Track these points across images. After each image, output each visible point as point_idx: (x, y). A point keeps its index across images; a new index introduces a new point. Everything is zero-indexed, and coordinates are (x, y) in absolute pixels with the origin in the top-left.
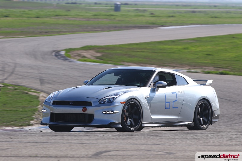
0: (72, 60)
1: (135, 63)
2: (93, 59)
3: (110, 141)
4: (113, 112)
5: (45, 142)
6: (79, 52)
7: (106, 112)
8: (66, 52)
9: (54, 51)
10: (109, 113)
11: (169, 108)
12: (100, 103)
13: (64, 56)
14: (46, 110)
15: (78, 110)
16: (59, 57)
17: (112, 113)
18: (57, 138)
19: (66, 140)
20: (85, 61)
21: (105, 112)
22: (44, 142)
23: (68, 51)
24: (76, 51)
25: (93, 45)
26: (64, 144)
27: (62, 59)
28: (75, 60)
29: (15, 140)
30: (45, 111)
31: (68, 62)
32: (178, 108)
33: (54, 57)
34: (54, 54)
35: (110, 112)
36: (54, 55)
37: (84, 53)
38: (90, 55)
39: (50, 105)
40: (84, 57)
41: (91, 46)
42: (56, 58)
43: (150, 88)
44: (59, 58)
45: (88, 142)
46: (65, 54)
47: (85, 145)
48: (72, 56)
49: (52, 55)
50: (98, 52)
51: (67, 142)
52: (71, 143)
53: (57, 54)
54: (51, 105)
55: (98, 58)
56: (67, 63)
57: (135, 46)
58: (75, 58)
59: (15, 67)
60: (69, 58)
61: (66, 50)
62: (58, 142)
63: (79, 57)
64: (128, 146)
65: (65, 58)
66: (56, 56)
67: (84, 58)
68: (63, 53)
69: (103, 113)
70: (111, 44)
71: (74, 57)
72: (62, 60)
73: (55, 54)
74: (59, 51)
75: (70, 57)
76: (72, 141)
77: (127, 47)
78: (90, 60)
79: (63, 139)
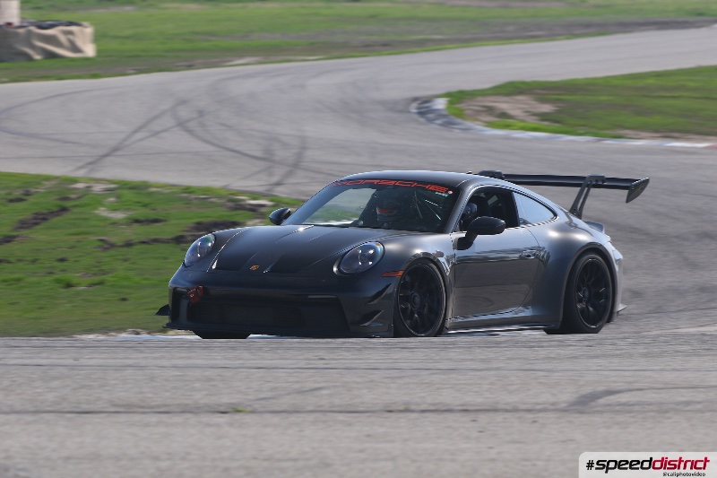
0: (469, 124)
1: (656, 131)
2: (533, 121)
3: (610, 362)
5: (423, 367)
6: (489, 101)
8: (451, 103)
9: (415, 99)
13: (444, 113)
16: (431, 116)
18: (453, 354)
19: (483, 361)
20: (507, 127)
22: (418, 367)
23: (457, 97)
24: (480, 98)
25: (528, 79)
26: (478, 373)
27: (439, 122)
28: (478, 127)
29: (333, 364)
31: (457, 131)
33: (416, 117)
34: (413, 108)
36: (415, 111)
37: (504, 105)
38: (521, 108)
40: (504, 115)
41: (523, 83)
42: (422, 120)
44: (430, 121)
45: (548, 366)
46: (448, 108)
47: (541, 373)
48: (468, 112)
49: (409, 112)
50: (543, 101)
51: (486, 366)
52: (498, 369)
53: (423, 108)
55: (544, 117)
56: (456, 133)
57: (651, 81)
58: (477, 120)
59: (304, 148)
60: (459, 120)
61: (447, 95)
62: (461, 367)
63: (490, 115)
64: (669, 377)
65: (447, 121)
66: (421, 114)
67: (504, 119)
68: (441, 104)
70: (580, 77)
71: (474, 116)
72: (440, 125)
73: (418, 108)
74: (428, 100)
75: (461, 115)
76: (501, 365)
77: (629, 83)
78: (522, 124)
79: (471, 360)
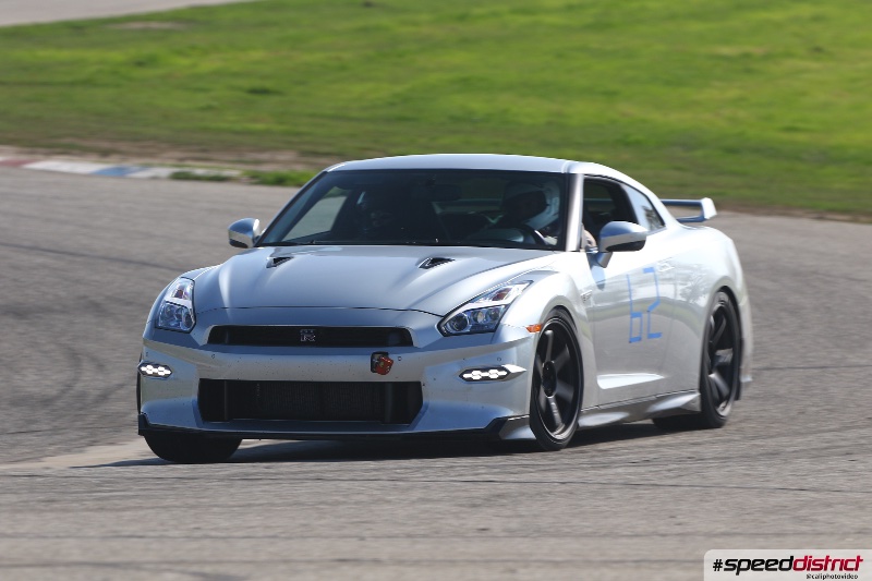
4: (504, 373)
7: (476, 375)
10: (487, 378)
11: (640, 339)
12: (446, 335)
14: (167, 367)
15: (350, 367)
17: (501, 378)
21: (470, 371)
30: (162, 371)
32: (659, 335)
35: (494, 374)
39: (194, 345)
43: (583, 255)
54: (204, 347)
69: (461, 376)
